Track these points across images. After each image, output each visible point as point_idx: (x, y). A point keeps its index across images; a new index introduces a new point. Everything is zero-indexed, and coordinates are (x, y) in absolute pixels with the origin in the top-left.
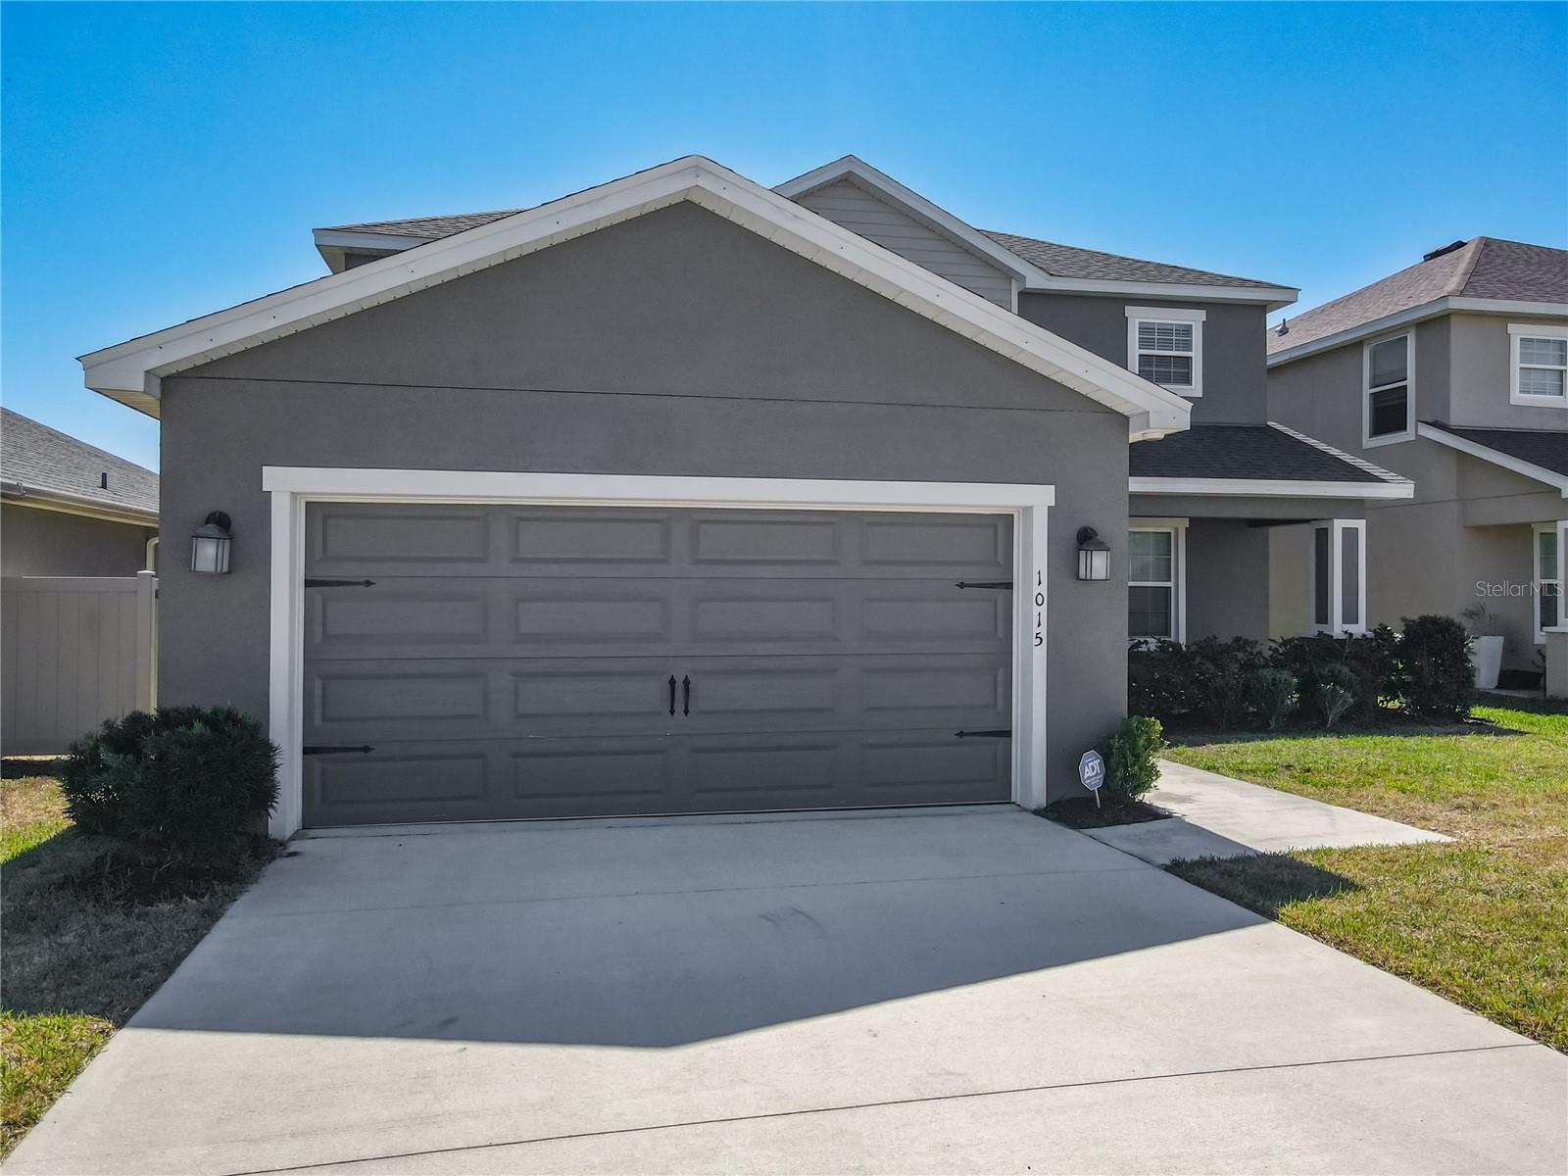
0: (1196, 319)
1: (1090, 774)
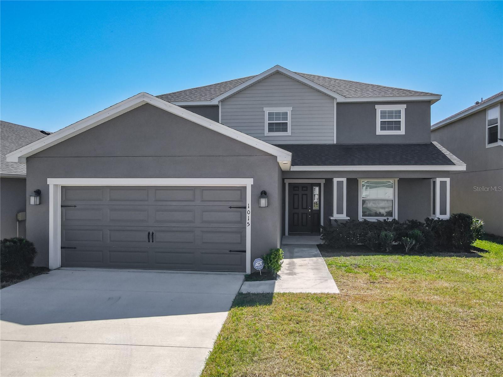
0: (402, 108)
1: (258, 265)
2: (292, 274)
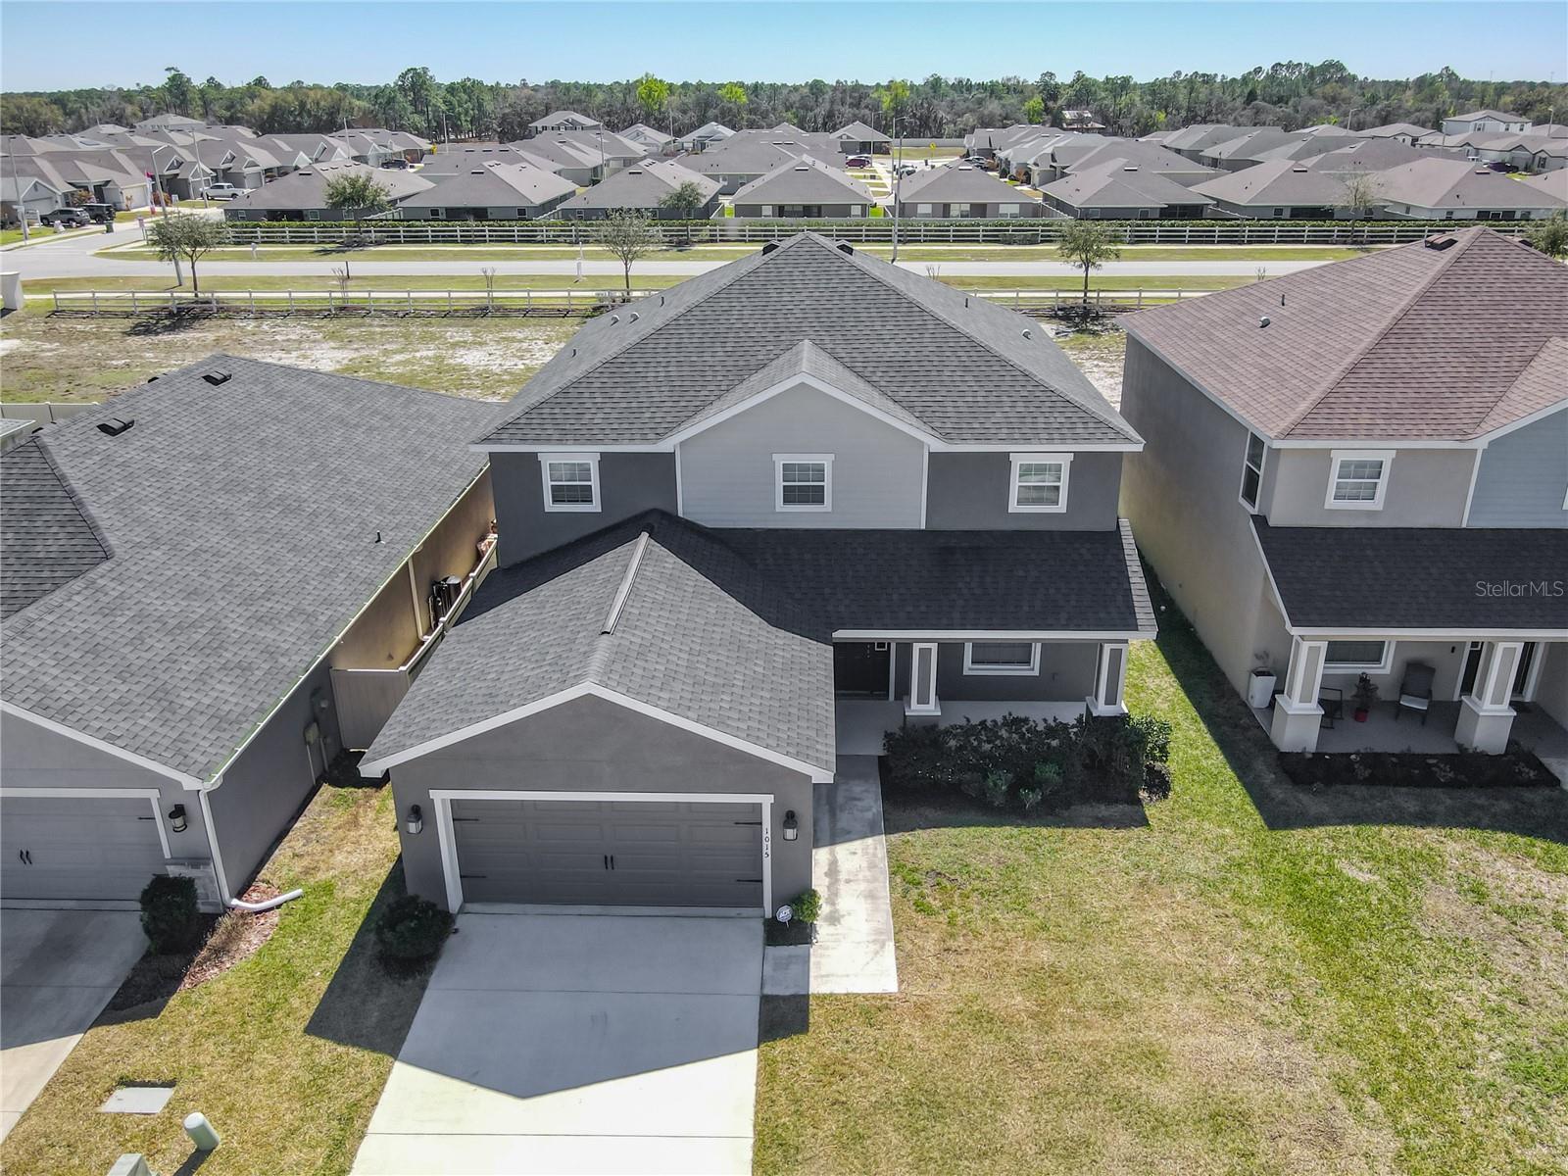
0: (1065, 460)
1: (783, 916)
2: (834, 919)
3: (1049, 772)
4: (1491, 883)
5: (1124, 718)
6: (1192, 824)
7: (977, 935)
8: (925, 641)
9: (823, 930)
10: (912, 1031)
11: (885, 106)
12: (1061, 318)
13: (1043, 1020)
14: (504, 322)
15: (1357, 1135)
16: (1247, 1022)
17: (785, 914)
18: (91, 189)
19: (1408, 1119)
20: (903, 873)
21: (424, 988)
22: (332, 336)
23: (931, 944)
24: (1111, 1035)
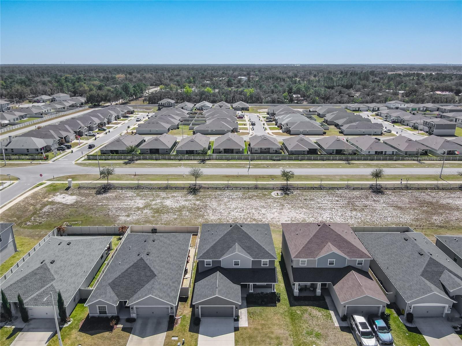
2: (241, 318)
3: (265, 300)
4: (312, 313)
5: (275, 292)
6: (281, 306)
7: (256, 320)
8: (251, 284)
9: (240, 319)
10: (249, 330)
11: (248, 95)
12: (282, 190)
13: (262, 329)
14: (172, 191)
15: (289, 339)
16: (282, 329)
17: (236, 318)
18: (64, 138)
19: (295, 338)
20: (249, 313)
21: (199, 327)
22: (138, 195)
23: (251, 321)
24: (268, 330)
